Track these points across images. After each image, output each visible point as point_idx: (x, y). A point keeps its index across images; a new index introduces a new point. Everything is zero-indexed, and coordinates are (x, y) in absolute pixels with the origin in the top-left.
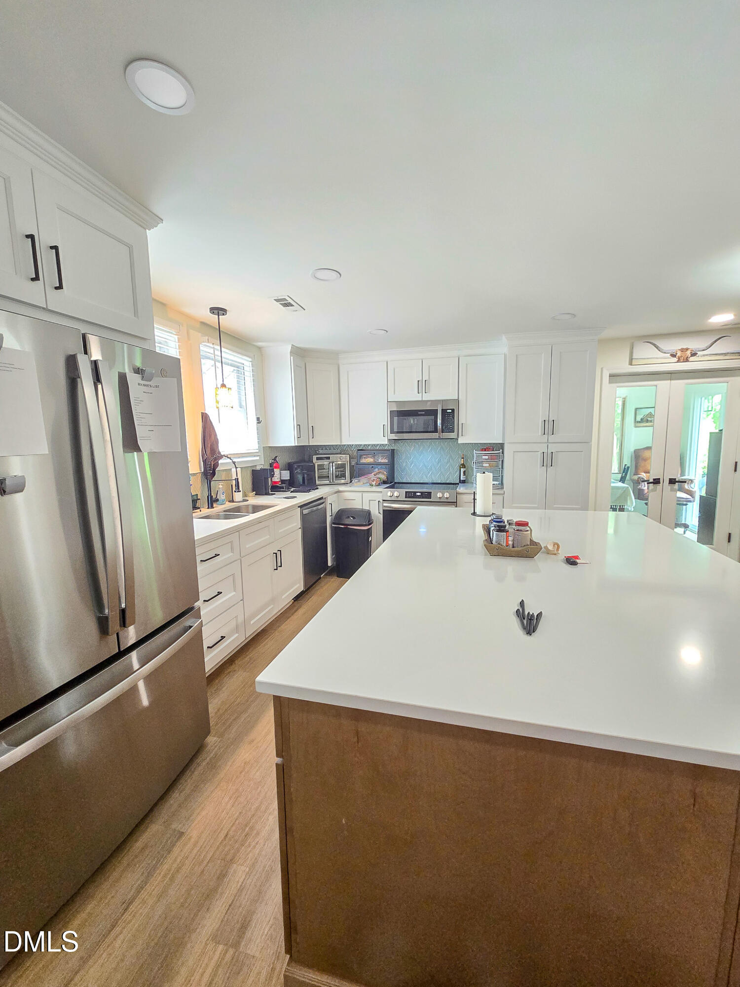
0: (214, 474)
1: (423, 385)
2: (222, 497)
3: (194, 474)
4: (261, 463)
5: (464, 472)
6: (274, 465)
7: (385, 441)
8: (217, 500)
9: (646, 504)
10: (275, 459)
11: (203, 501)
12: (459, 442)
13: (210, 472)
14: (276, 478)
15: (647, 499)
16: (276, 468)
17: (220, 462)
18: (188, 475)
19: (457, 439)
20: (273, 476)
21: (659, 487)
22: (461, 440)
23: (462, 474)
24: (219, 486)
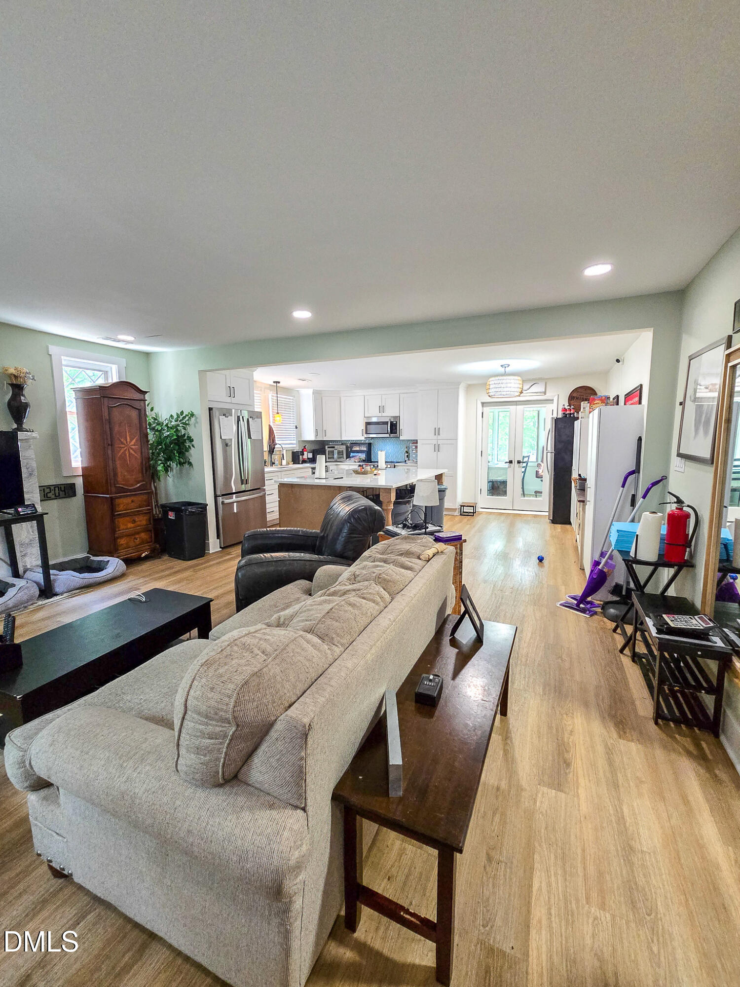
0: (273, 452)
1: (382, 409)
2: (277, 462)
3: (265, 451)
4: (297, 448)
5: (407, 456)
6: (304, 449)
7: (363, 438)
8: (274, 463)
9: (542, 480)
10: (305, 447)
11: (268, 463)
12: (401, 439)
13: (271, 451)
14: (305, 457)
15: (542, 478)
16: (305, 451)
17: (276, 446)
18: (263, 451)
19: (399, 437)
20: (303, 454)
21: (512, 465)
22: (401, 438)
23: (406, 457)
24: (276, 457)
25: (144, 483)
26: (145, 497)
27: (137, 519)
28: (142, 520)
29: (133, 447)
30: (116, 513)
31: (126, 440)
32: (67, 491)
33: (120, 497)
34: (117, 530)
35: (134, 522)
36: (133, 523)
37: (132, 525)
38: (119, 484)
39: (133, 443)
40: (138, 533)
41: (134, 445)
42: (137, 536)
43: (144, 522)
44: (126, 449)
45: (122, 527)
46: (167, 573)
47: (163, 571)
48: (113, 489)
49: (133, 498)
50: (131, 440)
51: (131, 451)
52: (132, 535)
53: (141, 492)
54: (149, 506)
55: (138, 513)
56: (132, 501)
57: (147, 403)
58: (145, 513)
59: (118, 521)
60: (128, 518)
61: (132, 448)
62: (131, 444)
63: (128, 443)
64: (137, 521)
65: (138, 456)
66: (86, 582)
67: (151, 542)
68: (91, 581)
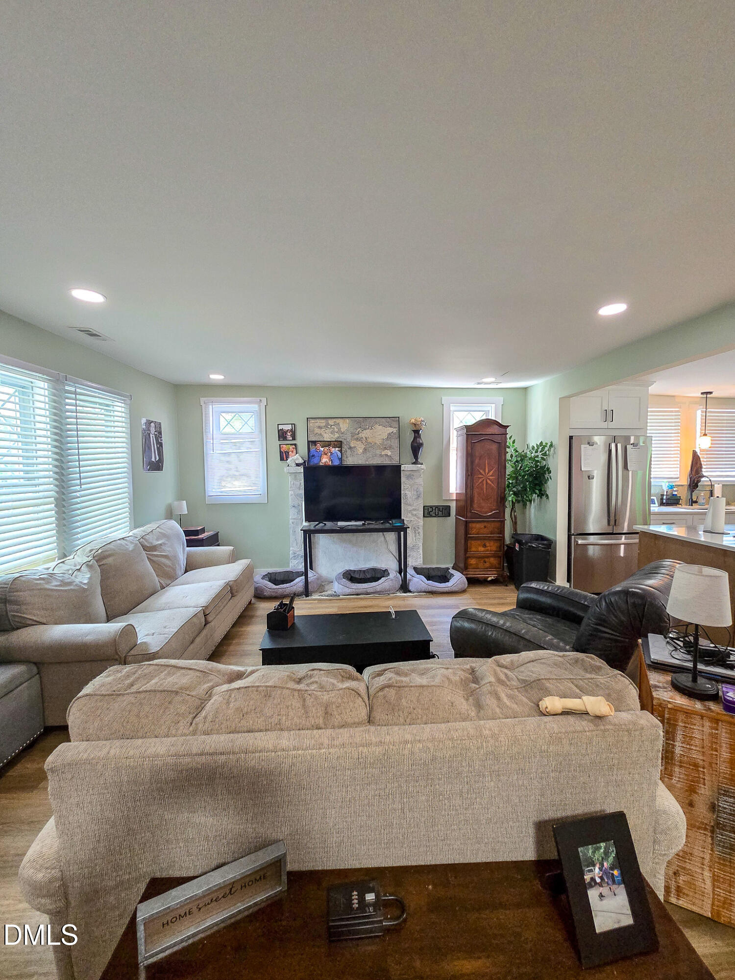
0: (697, 486)
2: (702, 501)
8: (697, 502)
11: (684, 501)
24: (700, 494)
25: (498, 511)
26: (498, 525)
27: (488, 545)
28: (492, 546)
29: (490, 477)
30: (469, 536)
31: (485, 471)
32: (444, 511)
33: (473, 522)
34: (469, 551)
35: (485, 546)
36: (483, 547)
37: (483, 549)
38: (474, 510)
39: (491, 473)
40: (488, 557)
41: (492, 476)
42: (486, 560)
43: (494, 548)
44: (484, 480)
45: (473, 549)
46: (496, 601)
47: (495, 598)
48: (469, 514)
49: (486, 524)
50: (489, 472)
51: (489, 481)
52: (483, 557)
53: (494, 519)
54: (501, 534)
55: (489, 539)
56: (485, 527)
57: (508, 436)
58: (496, 540)
59: (470, 543)
60: (479, 542)
61: (489, 479)
62: (489, 475)
63: (486, 474)
64: (488, 547)
65: (494, 486)
66: (430, 589)
67: (500, 568)
68: (434, 589)
